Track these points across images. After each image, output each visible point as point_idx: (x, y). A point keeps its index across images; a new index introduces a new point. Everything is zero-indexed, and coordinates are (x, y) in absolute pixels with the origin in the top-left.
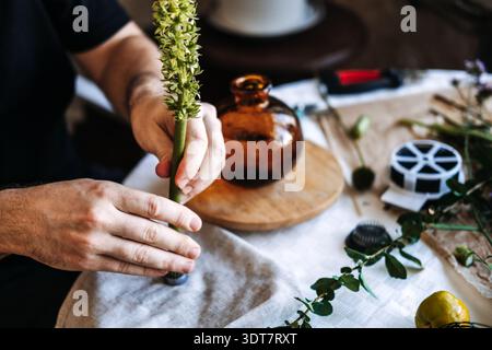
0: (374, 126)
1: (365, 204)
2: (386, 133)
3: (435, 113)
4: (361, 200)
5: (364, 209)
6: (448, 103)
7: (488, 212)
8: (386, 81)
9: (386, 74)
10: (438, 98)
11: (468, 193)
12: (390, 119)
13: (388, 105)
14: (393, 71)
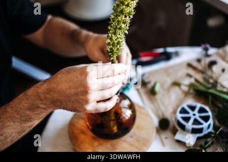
0: (162, 86)
1: (166, 138)
2: (168, 90)
3: (190, 76)
4: (163, 136)
5: (165, 141)
6: (194, 68)
7: (226, 140)
10: (190, 65)
11: (218, 133)
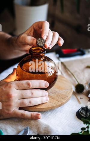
4: (79, 97)
8: (79, 53)
9: (79, 50)
12: (83, 66)
13: (81, 61)
14: (81, 49)
